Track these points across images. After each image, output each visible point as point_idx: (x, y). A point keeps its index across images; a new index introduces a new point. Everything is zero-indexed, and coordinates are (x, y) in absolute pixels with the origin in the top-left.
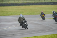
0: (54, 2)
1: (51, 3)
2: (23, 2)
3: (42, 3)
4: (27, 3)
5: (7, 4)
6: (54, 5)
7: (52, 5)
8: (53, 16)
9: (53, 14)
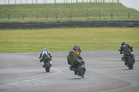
0: (134, 20)
1: (127, 21)
2: (58, 19)
8: (121, 53)
9: (121, 48)
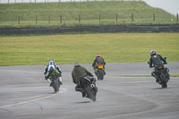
0: (161, 23)
1: (151, 25)
2: (63, 22)
3: (125, 26)
4: (77, 26)
5: (14, 28)
6: (162, 33)
7: (156, 32)
